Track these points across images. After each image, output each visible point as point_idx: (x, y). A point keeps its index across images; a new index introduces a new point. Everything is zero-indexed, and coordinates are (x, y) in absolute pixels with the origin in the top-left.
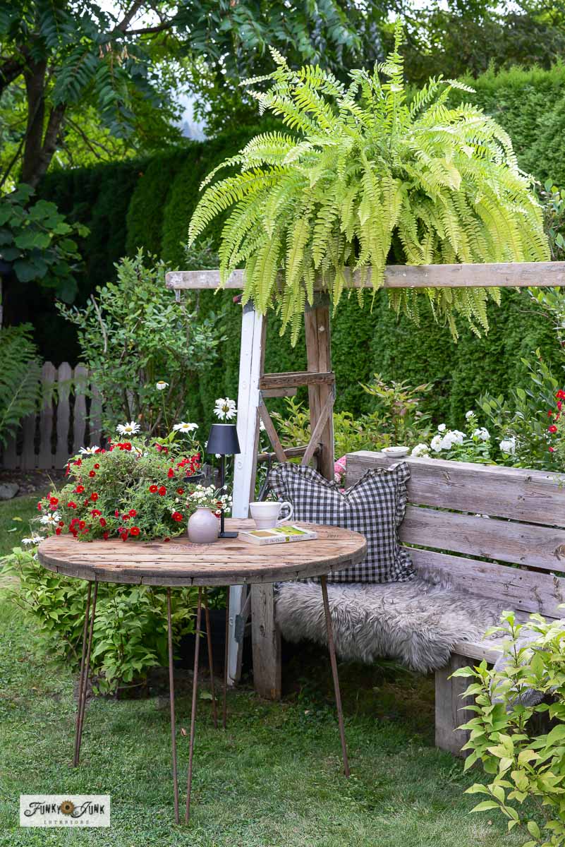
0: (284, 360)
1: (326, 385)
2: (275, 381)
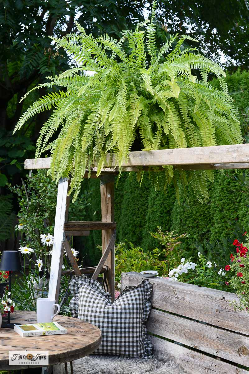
0: (130, 219)
1: (111, 230)
2: (75, 225)
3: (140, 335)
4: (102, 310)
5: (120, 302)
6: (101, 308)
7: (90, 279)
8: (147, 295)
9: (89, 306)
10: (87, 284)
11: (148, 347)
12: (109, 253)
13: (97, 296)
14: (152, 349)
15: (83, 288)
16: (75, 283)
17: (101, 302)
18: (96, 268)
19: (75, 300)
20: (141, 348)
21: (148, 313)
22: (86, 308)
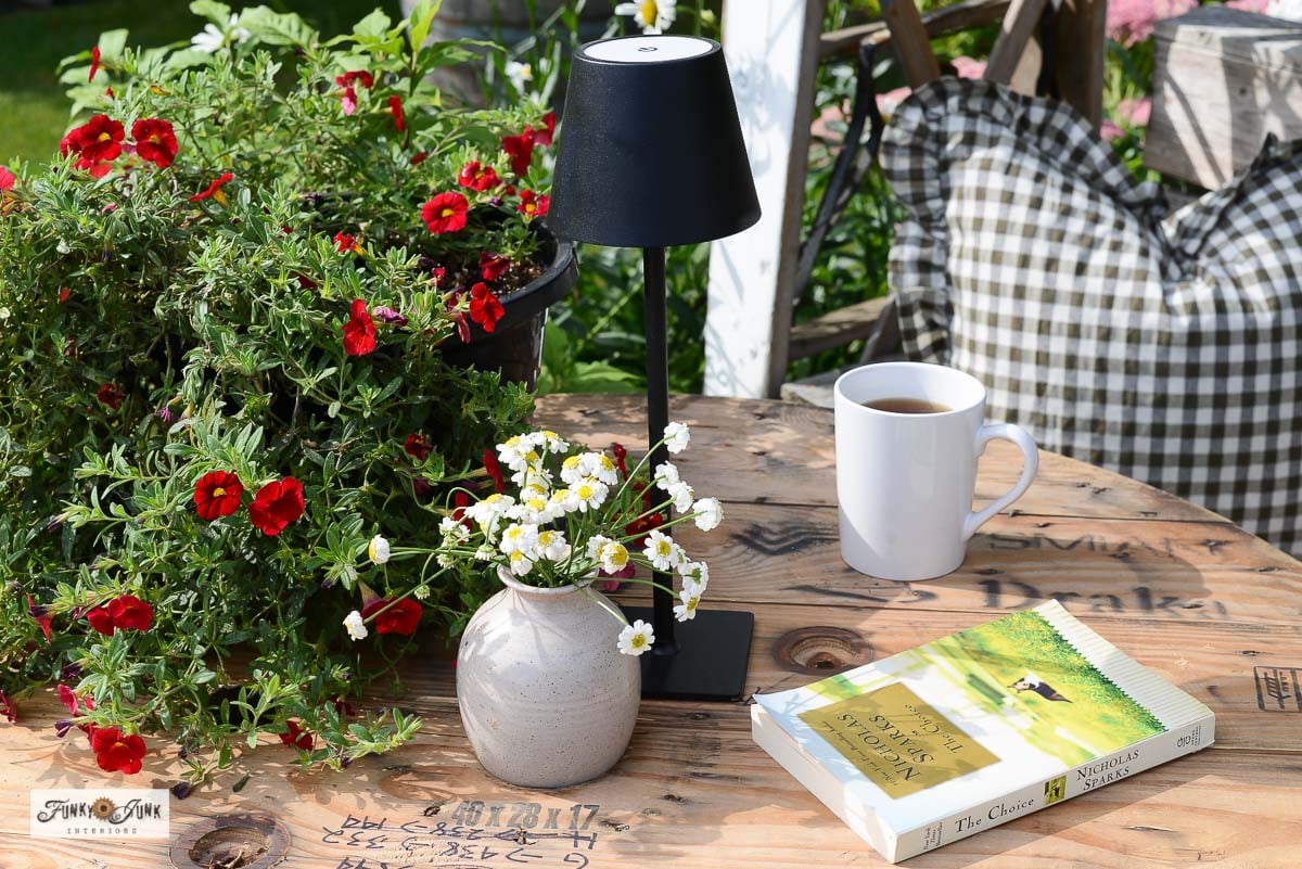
4: (1150, 320)
5: (1250, 252)
6: (1138, 305)
9: (1049, 297)
10: (1008, 134)
13: (1094, 219)
15: (986, 166)
16: (922, 131)
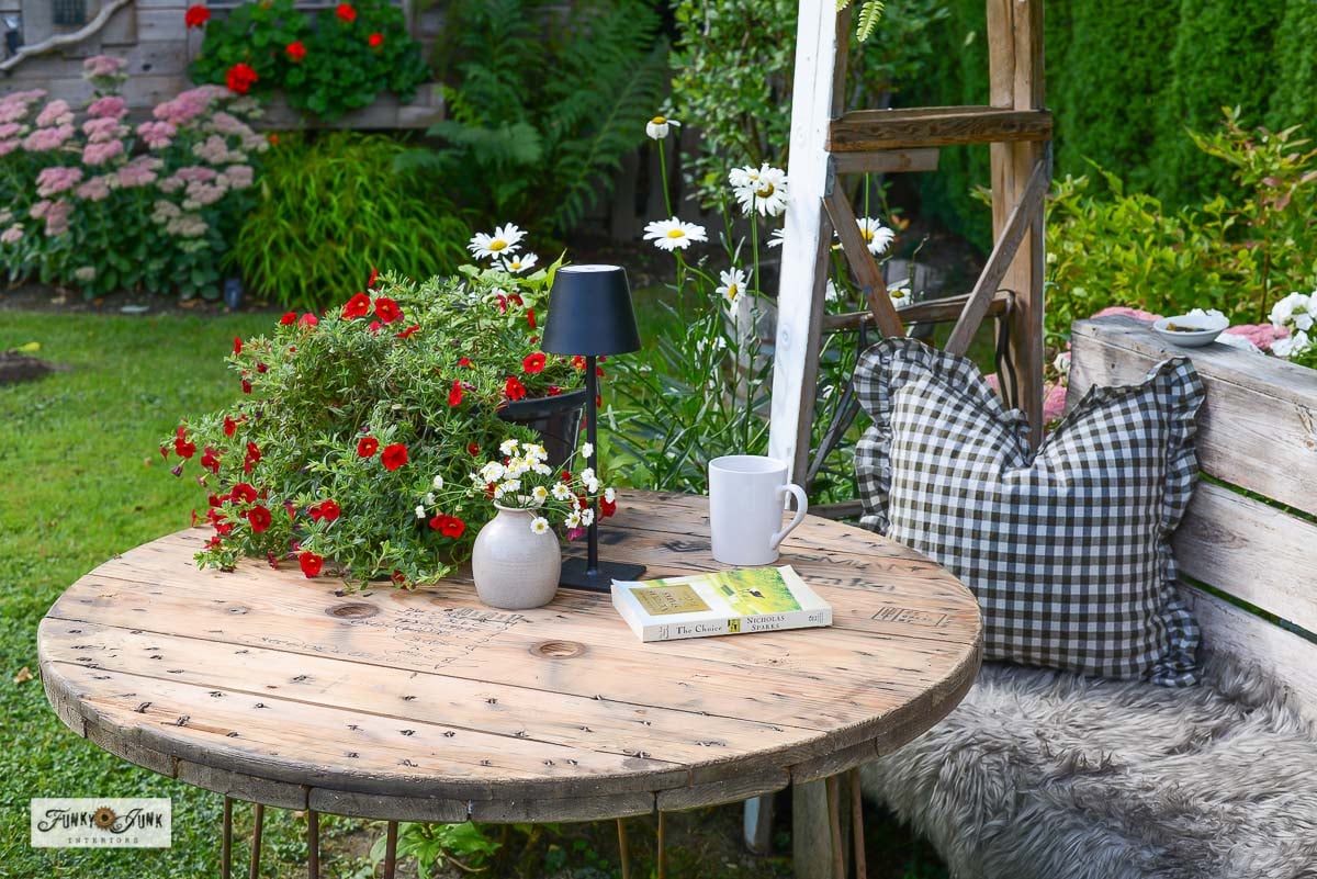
1: (1029, 143)
2: (875, 129)
3: (1148, 588)
4: (990, 486)
5: (1064, 452)
7: (942, 355)
8: (1179, 424)
9: (934, 470)
10: (928, 374)
11: (1180, 635)
12: (1021, 238)
13: (970, 426)
14: (1195, 644)
15: (911, 391)
16: (877, 369)
17: (984, 451)
18: (967, 299)
19: (878, 439)
20: (1152, 639)
21: (1185, 497)
22: (925, 478)
